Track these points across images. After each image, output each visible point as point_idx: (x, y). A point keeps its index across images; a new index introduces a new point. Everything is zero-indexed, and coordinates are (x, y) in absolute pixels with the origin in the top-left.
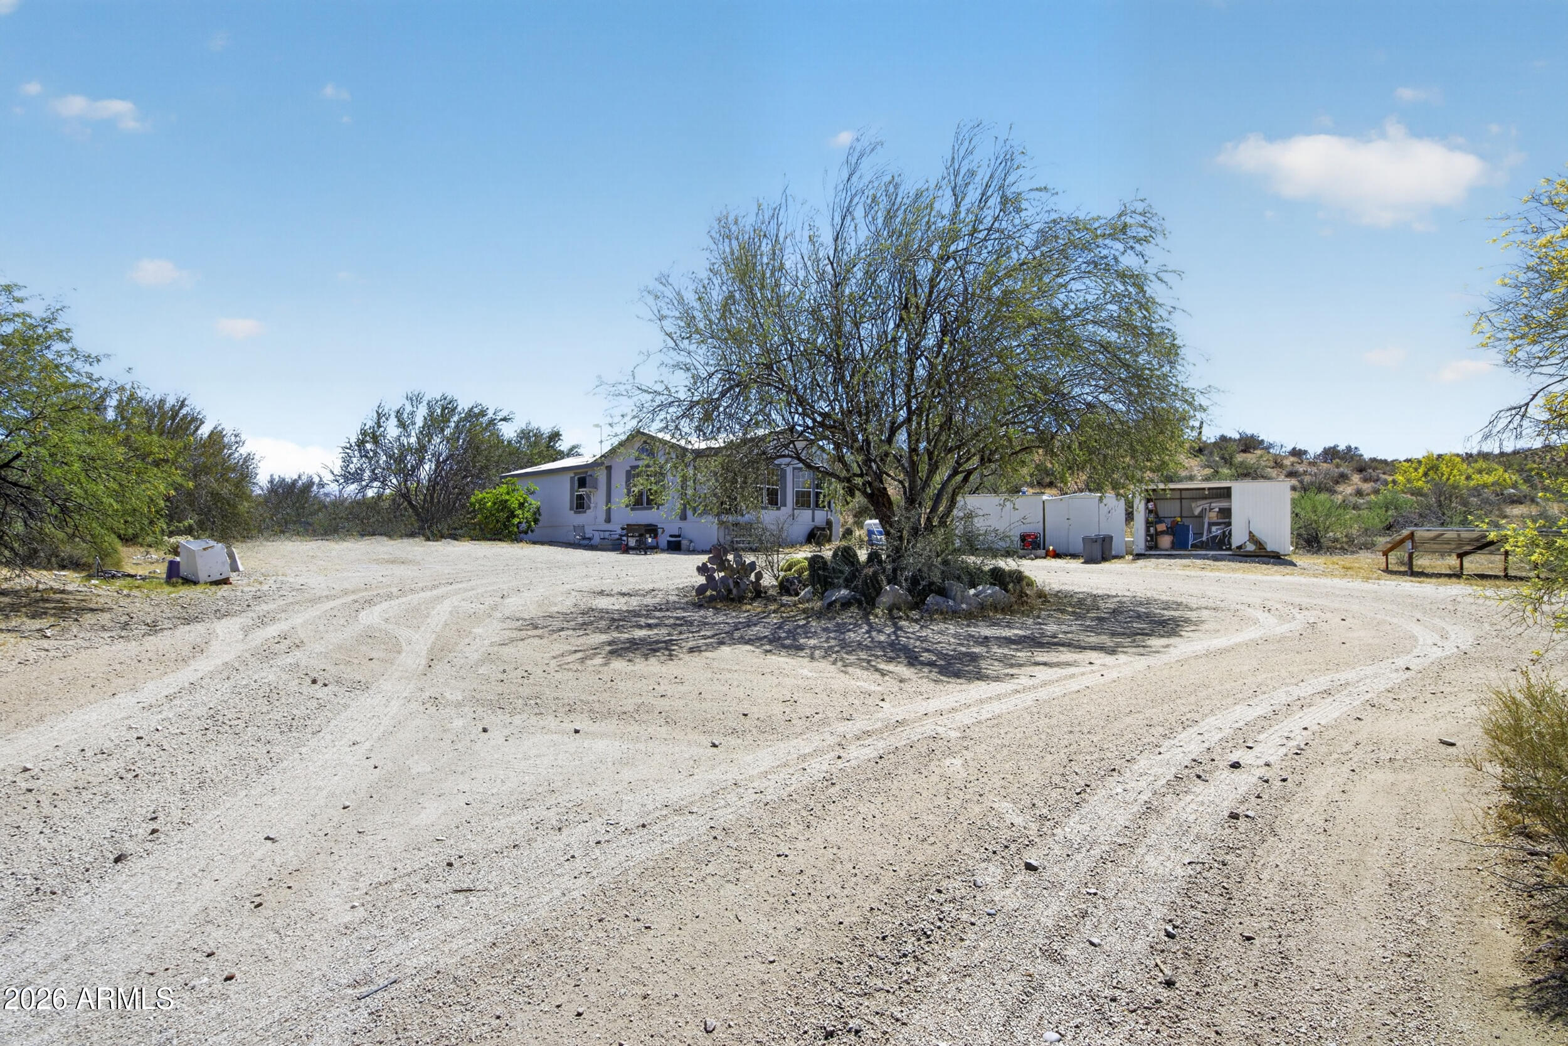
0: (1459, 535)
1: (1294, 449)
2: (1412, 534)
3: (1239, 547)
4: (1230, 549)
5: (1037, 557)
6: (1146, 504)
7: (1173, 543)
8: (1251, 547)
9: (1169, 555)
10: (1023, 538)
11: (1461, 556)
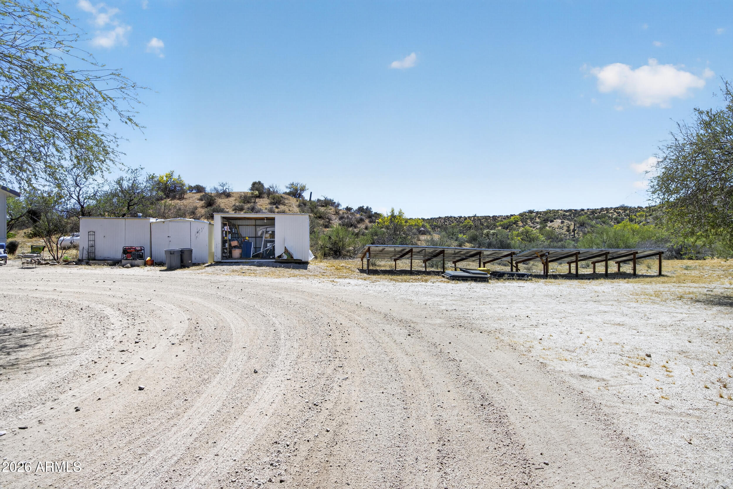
0: (395, 249)
1: (347, 207)
2: (369, 248)
3: (280, 257)
4: (274, 258)
5: (132, 266)
6: (223, 227)
7: (241, 254)
8: (285, 257)
9: (235, 262)
10: (126, 251)
11: (395, 260)
